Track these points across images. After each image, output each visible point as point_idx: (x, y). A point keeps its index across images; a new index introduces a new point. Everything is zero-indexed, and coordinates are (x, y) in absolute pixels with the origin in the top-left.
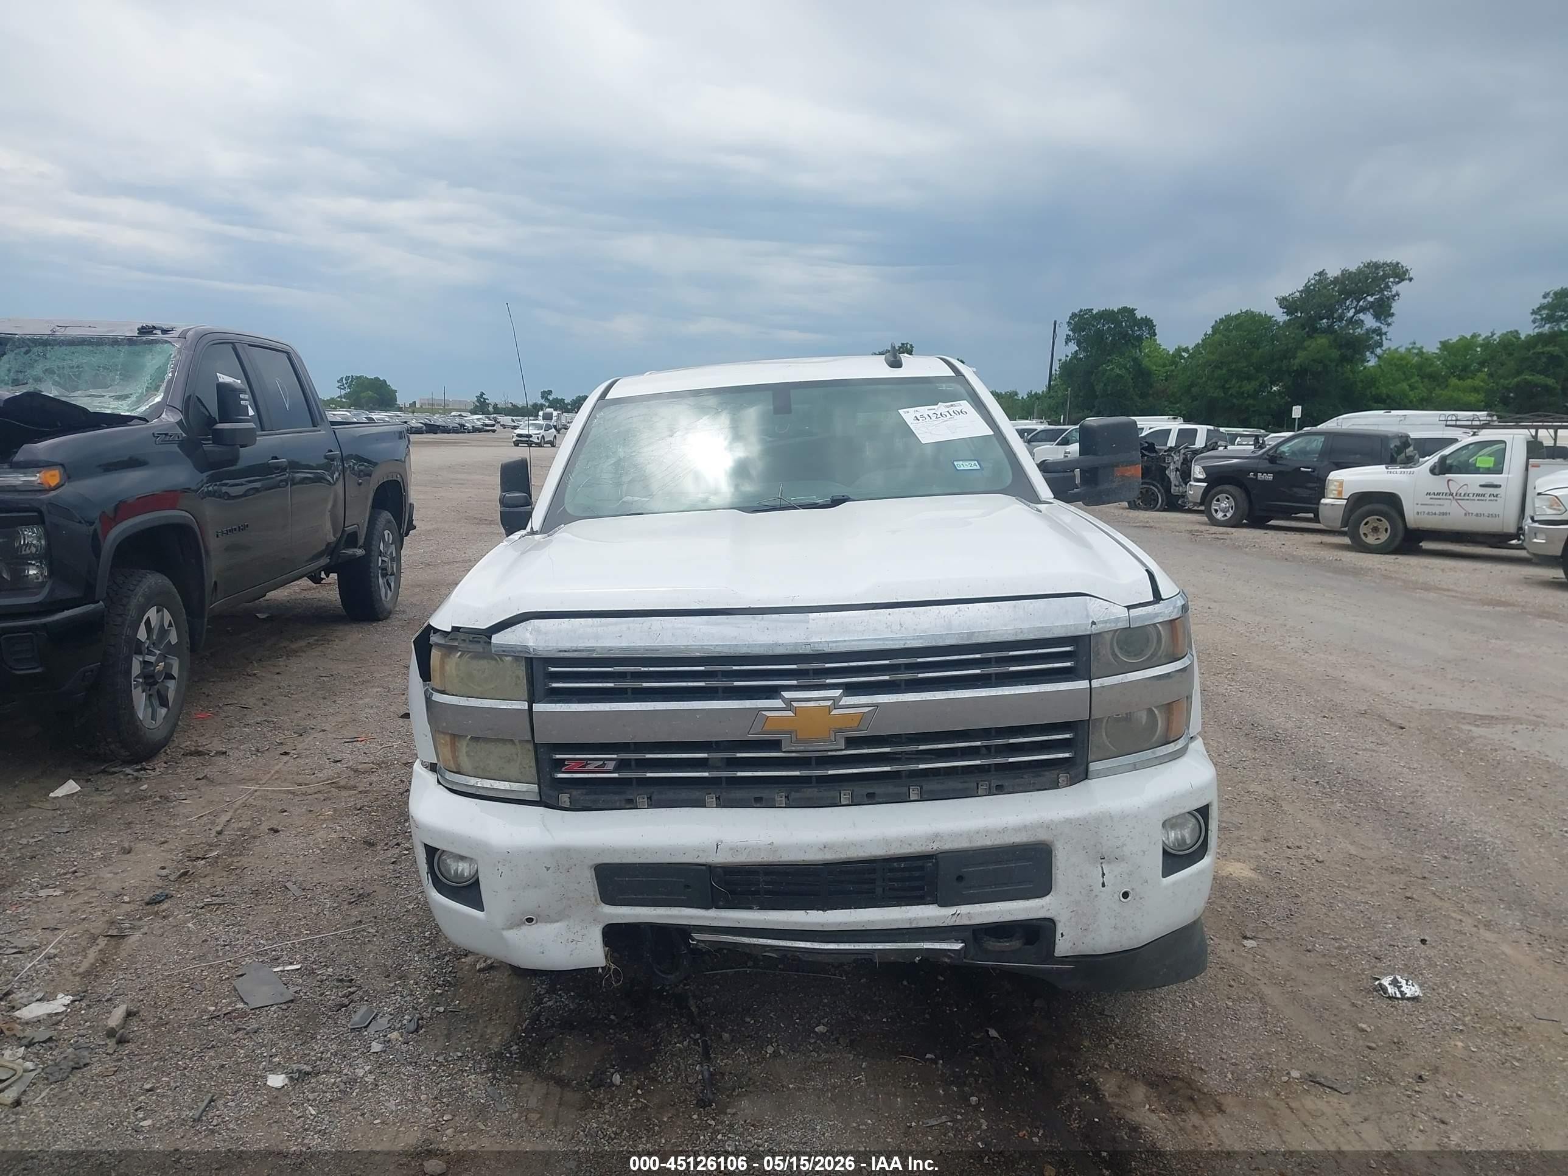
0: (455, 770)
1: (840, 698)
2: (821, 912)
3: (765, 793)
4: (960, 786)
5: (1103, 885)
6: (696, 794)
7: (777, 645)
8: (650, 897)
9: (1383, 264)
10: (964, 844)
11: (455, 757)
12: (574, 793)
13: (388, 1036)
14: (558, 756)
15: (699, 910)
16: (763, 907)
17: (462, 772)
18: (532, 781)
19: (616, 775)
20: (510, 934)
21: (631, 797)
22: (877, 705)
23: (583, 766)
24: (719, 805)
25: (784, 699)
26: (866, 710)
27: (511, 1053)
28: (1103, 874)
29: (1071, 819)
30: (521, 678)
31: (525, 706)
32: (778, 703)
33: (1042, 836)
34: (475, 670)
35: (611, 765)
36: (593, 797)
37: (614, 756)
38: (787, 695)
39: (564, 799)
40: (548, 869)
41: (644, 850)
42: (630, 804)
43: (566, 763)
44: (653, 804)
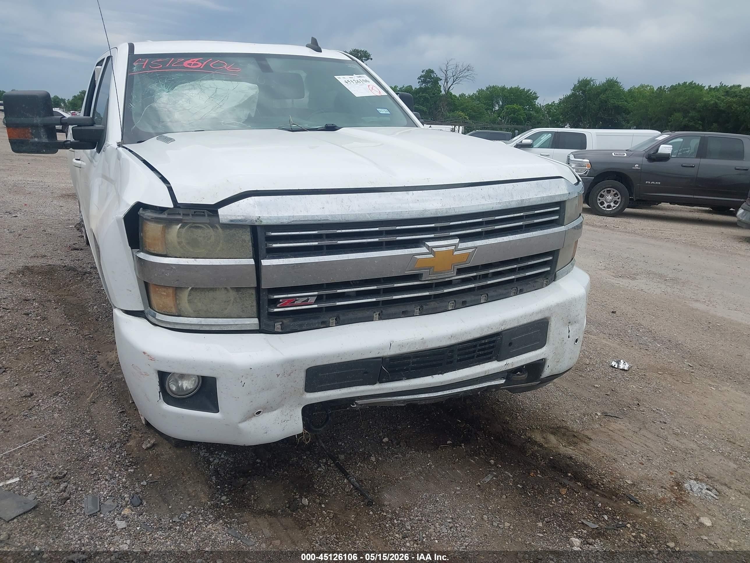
0: (177, 314)
1: (458, 244)
2: (440, 375)
3: (408, 308)
4: (505, 292)
5: (569, 337)
6: (367, 313)
7: (425, 210)
8: (339, 383)
9: (360, 51)
10: (515, 324)
11: (177, 305)
12: (285, 321)
13: (122, 513)
14: (276, 297)
15: (368, 386)
16: (409, 377)
17: (182, 315)
18: (253, 316)
19: (316, 306)
20: (242, 425)
21: (325, 320)
22: (476, 248)
23: (292, 302)
24: (380, 318)
25: (428, 247)
26: (471, 251)
27: (223, 502)
28: (569, 331)
29: (559, 304)
30: (247, 242)
31: (252, 262)
32: (424, 250)
33: (547, 315)
34: (200, 237)
35: (313, 300)
36: (300, 322)
37: (316, 293)
38: (430, 244)
39: (278, 326)
40: (278, 375)
41: (345, 354)
42: (325, 325)
43: (281, 301)
44: (339, 323)
